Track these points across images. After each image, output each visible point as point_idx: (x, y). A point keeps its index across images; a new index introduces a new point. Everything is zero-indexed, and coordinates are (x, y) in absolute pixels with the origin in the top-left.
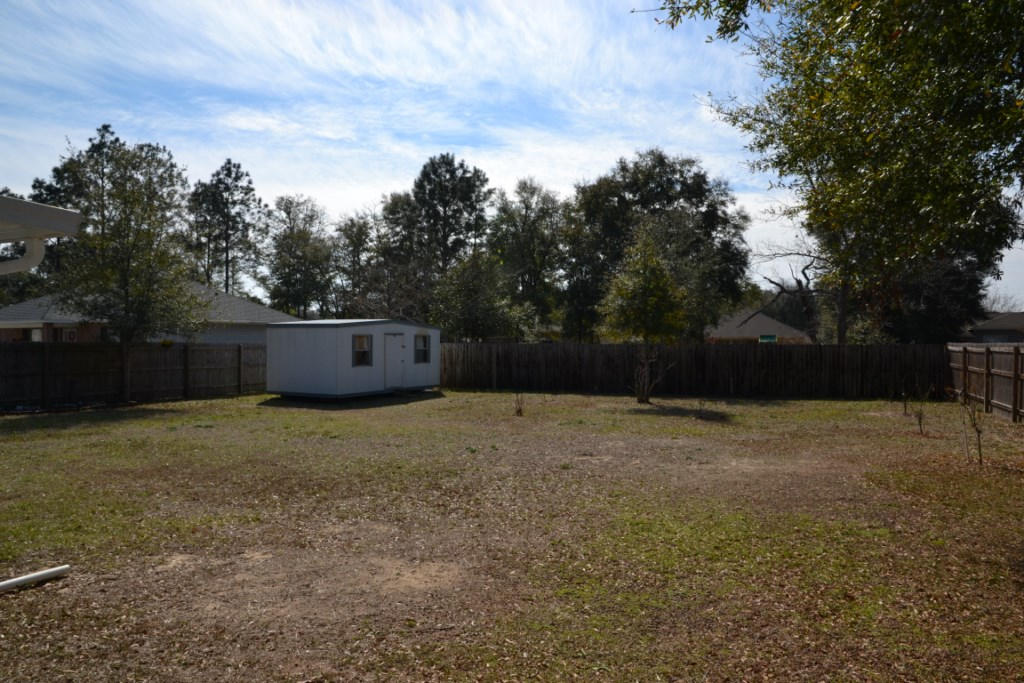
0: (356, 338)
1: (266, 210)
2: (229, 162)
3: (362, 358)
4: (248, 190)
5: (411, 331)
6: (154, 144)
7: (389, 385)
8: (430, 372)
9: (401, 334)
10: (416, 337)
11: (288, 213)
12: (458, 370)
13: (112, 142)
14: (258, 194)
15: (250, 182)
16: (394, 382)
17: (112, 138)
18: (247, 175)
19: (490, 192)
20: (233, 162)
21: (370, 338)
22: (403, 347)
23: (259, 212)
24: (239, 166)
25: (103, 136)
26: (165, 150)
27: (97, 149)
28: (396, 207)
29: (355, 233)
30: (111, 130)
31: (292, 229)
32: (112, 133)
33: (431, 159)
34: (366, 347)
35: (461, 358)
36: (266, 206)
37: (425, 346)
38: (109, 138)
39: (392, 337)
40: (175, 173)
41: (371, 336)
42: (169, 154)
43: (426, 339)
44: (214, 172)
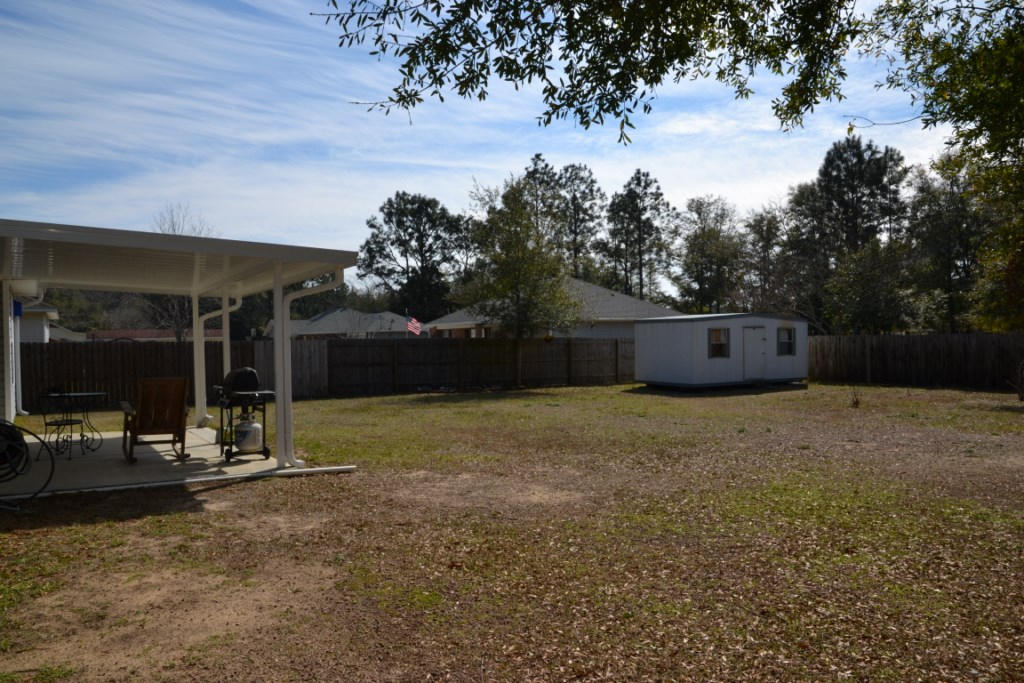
0: (711, 331)
1: (674, 214)
2: (638, 172)
3: (719, 350)
4: (658, 195)
5: (772, 325)
6: (577, 165)
7: (747, 377)
8: (796, 364)
9: (762, 327)
10: (779, 330)
11: (699, 214)
12: (831, 363)
13: (543, 168)
14: (666, 198)
15: (658, 188)
16: (753, 373)
17: (543, 165)
18: (656, 181)
19: (906, 171)
20: (642, 171)
21: (727, 331)
22: (764, 339)
23: (668, 215)
24: (648, 175)
25: (536, 164)
26: (586, 168)
27: (531, 175)
28: (803, 198)
29: (764, 227)
30: (542, 157)
31: (703, 229)
32: (543, 161)
33: (835, 144)
34: (723, 340)
35: (833, 350)
36: (674, 209)
37: (790, 338)
38: (541, 165)
39: (752, 330)
40: (595, 188)
41: (728, 329)
42: (590, 171)
43: (791, 332)
44: (626, 183)
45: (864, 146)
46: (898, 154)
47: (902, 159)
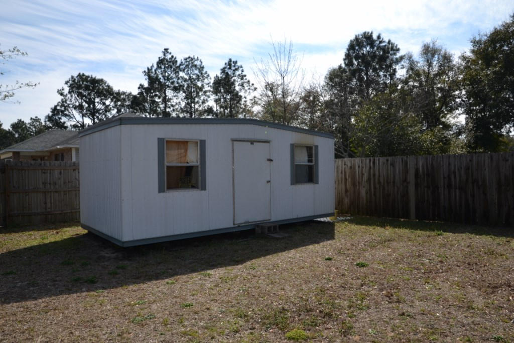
0: (164, 144)
1: (253, 88)
2: (230, 60)
4: (242, 77)
5: (283, 139)
6: (192, 56)
8: (319, 196)
10: (293, 147)
13: (170, 59)
14: (248, 78)
15: (242, 71)
17: (170, 56)
18: (241, 67)
19: (402, 58)
20: (233, 60)
21: (200, 145)
22: (270, 160)
23: (249, 89)
24: (236, 62)
25: (164, 55)
26: (198, 59)
27: (161, 62)
28: (336, 78)
30: (169, 51)
32: (170, 53)
34: (192, 160)
36: (253, 85)
37: (310, 161)
38: (168, 57)
40: (204, 72)
42: (200, 61)
43: (311, 151)
44: (222, 67)
45: (375, 37)
46: (396, 47)
47: (398, 50)
